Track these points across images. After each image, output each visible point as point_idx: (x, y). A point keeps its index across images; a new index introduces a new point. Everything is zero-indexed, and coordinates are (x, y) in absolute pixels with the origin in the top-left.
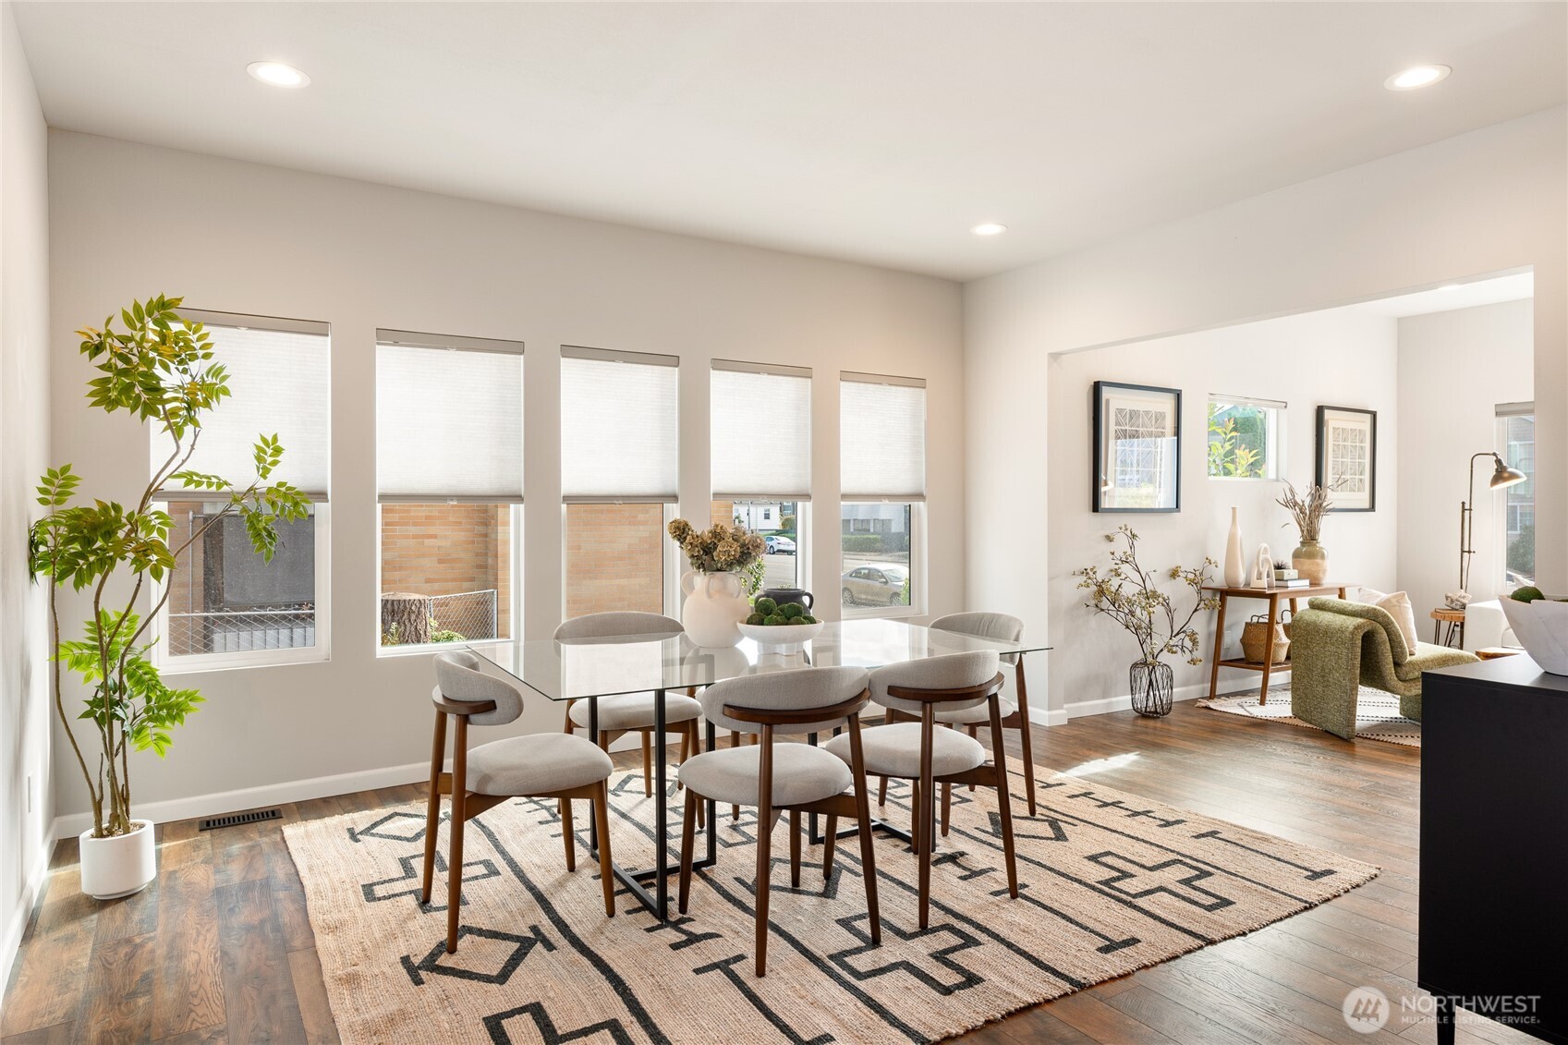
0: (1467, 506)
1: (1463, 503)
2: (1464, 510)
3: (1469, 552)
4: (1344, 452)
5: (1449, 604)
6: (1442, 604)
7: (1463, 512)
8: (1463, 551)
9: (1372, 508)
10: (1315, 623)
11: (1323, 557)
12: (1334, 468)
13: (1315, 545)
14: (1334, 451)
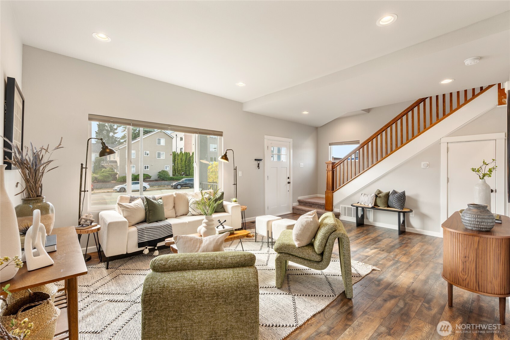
1: (82, 164)
2: (82, 168)
3: (85, 191)
5: (83, 223)
8: (81, 191)
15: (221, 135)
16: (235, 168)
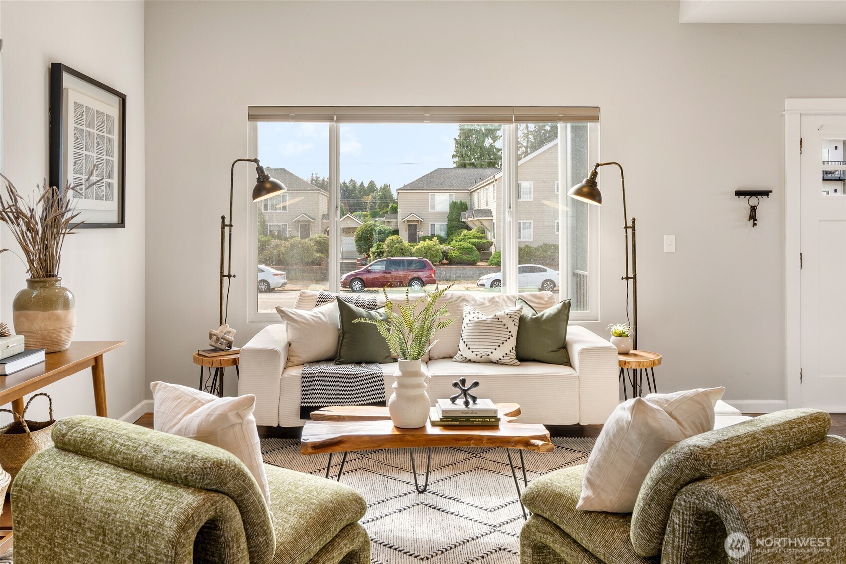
0: (227, 222)
1: (223, 218)
2: (224, 226)
3: (229, 276)
4: (90, 142)
5: (213, 343)
6: (207, 344)
7: (223, 228)
8: (222, 276)
9: (121, 223)
10: (71, 498)
11: (66, 304)
12: (75, 163)
13: (53, 285)
14: (76, 137)
15: (596, 118)
16: (629, 224)
